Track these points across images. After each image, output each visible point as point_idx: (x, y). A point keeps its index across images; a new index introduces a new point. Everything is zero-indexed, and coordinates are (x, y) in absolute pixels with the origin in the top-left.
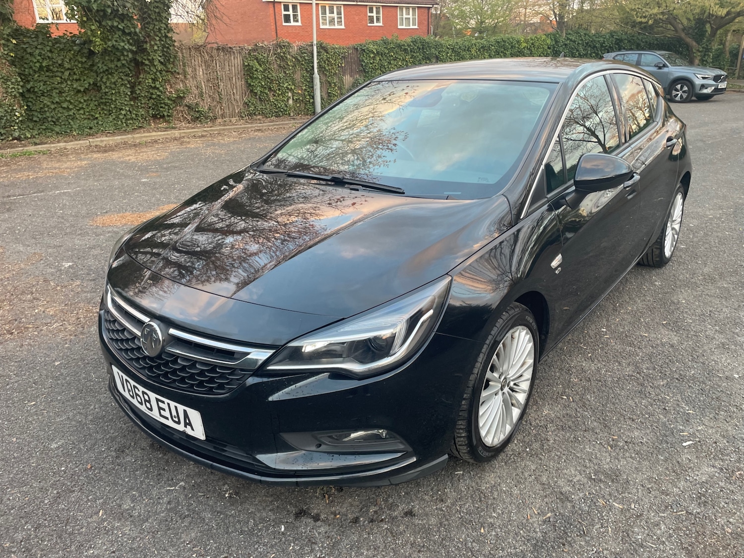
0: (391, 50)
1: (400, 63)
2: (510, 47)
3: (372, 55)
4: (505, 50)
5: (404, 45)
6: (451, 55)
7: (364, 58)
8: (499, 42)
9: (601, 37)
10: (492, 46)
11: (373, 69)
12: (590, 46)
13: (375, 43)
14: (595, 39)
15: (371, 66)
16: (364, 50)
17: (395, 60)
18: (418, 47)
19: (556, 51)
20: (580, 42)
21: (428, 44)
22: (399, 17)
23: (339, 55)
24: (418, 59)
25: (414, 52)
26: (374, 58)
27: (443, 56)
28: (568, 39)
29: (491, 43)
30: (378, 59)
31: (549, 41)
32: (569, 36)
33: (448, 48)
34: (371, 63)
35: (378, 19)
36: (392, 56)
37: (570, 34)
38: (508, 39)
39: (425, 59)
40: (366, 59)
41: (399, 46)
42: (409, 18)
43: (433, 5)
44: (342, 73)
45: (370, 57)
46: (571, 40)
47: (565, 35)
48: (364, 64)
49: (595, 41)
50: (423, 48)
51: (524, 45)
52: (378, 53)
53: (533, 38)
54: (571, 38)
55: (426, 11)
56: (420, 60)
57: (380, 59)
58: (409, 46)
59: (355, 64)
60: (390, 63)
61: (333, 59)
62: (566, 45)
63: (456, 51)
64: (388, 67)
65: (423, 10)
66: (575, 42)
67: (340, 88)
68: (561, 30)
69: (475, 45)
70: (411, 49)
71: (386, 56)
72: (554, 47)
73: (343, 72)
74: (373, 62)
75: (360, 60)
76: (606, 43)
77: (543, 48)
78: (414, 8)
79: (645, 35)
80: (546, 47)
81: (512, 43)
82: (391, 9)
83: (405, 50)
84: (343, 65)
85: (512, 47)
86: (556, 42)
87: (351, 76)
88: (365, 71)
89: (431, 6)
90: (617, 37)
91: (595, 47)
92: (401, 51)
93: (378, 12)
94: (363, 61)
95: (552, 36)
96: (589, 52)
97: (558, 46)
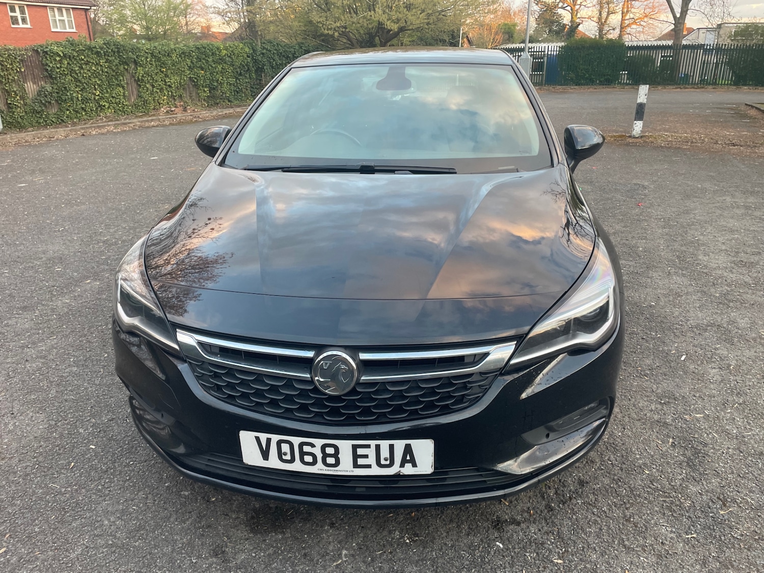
0: (80, 52)
1: (93, 68)
2: (211, 54)
3: (58, 59)
4: (206, 57)
5: (95, 47)
6: (151, 61)
7: (48, 62)
8: (198, 48)
9: (291, 47)
10: (193, 52)
11: (61, 74)
12: (284, 56)
13: (58, 44)
14: (287, 49)
15: (58, 70)
16: (46, 52)
17: (86, 64)
18: (112, 50)
19: (255, 59)
20: (275, 52)
21: (123, 46)
22: (50, 18)
23: (16, 58)
24: (114, 63)
25: (108, 56)
26: (61, 62)
27: (142, 61)
28: (264, 48)
29: (191, 49)
30: (66, 62)
31: (247, 50)
32: (264, 45)
33: (146, 52)
34: (58, 68)
35: (24, 20)
36: (83, 60)
37: (264, 43)
38: (208, 45)
39: (123, 64)
40: (51, 62)
41: (90, 48)
42: (64, 20)
43: (91, 6)
44: (22, 80)
45: (55, 60)
46: (267, 50)
47: (260, 44)
48: (49, 69)
49: (287, 51)
50: (118, 52)
51: (225, 52)
52: (65, 55)
53: (232, 46)
54: (266, 47)
55: (83, 13)
56: (117, 65)
57: (68, 63)
58: (101, 48)
59: (37, 68)
60: (82, 68)
61: (8, 63)
62: (263, 54)
63: (155, 56)
64: (80, 73)
65: (79, 12)
66: (270, 51)
67: (22, 98)
68: (256, 39)
69: (175, 50)
70: (104, 52)
71: (76, 59)
72: (253, 56)
73: (23, 78)
74: (61, 67)
75: (43, 64)
76: (297, 53)
77: (243, 56)
78: (67, 9)
79: (328, 47)
80: (245, 56)
81: (212, 50)
82: (38, 9)
83: (98, 53)
84: (23, 70)
85: (213, 54)
86: (254, 50)
87: (34, 83)
88: (51, 77)
89: (89, 8)
90: (305, 49)
91: (288, 57)
92: (92, 54)
93: (22, 12)
94: (47, 65)
95: (249, 45)
96: (284, 62)
97: (257, 55)
